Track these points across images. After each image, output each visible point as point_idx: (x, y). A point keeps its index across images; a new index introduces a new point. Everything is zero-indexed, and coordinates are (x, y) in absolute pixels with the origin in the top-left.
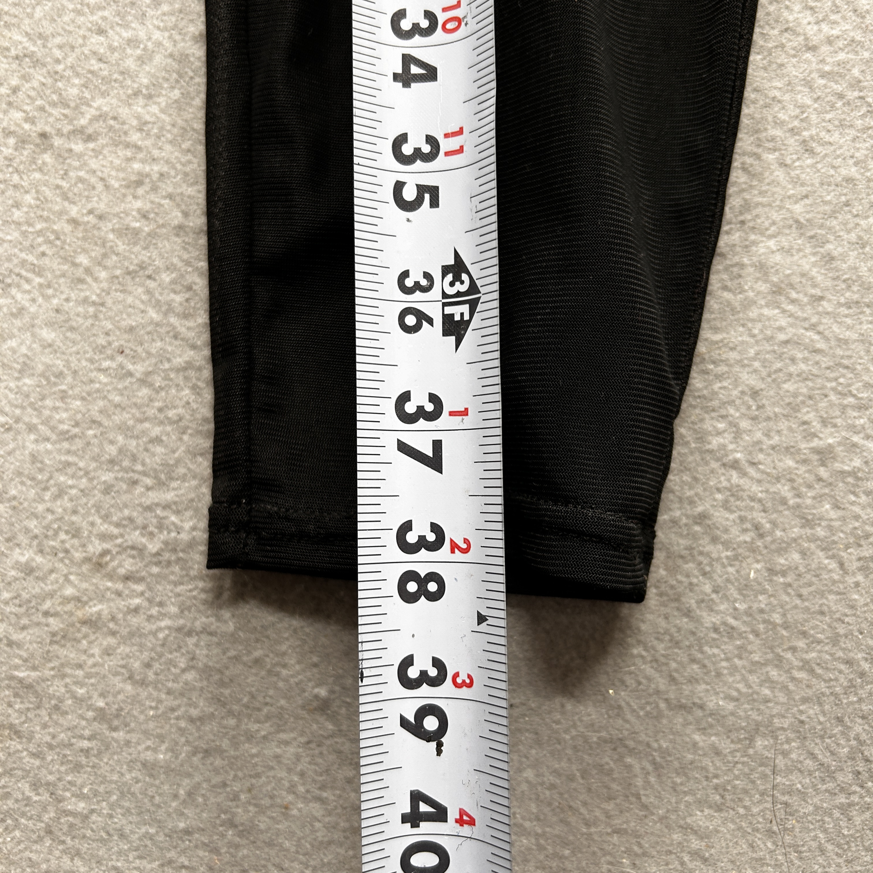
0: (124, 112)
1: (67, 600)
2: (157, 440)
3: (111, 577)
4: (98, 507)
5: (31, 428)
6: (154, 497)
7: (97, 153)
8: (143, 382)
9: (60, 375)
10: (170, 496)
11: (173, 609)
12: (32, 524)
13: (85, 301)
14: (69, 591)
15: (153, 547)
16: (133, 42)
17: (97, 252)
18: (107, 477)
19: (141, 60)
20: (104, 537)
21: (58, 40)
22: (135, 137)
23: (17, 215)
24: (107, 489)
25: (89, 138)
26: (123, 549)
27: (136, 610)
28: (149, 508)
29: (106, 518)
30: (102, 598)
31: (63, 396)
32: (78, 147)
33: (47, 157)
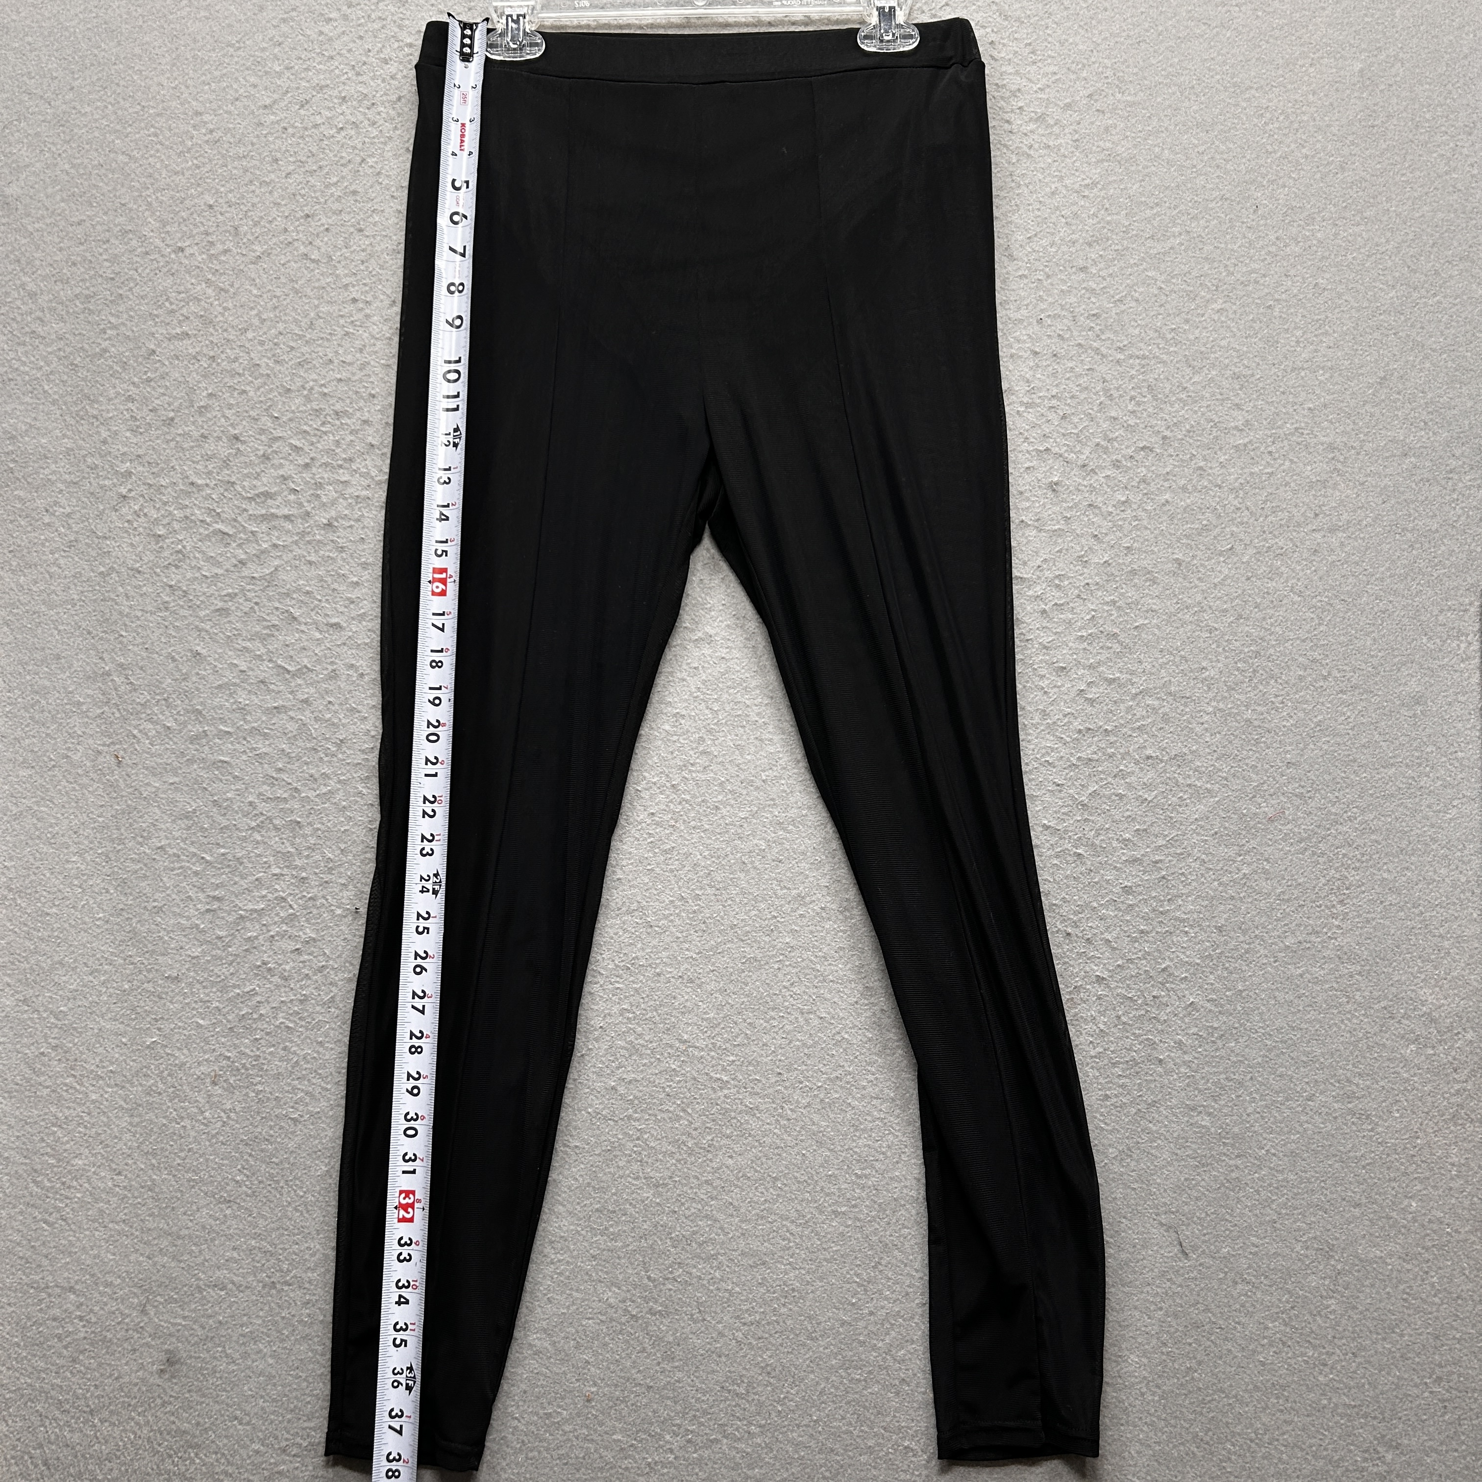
0: (304, 1275)
1: (271, 1464)
2: (309, 1402)
3: (288, 1455)
4: (285, 1428)
5: (262, 1397)
6: (306, 1425)
7: (293, 1290)
8: (305, 1380)
9: (274, 1377)
10: (312, 1425)
11: (311, 1468)
12: (260, 1434)
13: (285, 1348)
14: (272, 1461)
15: (305, 1444)
16: (309, 1248)
17: (290, 1329)
18: (289, 1416)
19: (312, 1255)
20: (287, 1440)
21: (282, 1246)
22: (307, 1285)
23: (261, 1313)
24: (289, 1421)
25: (290, 1285)
26: (293, 1444)
27: (297, 1468)
28: (304, 1429)
29: (288, 1432)
30: (284, 1463)
31: (275, 1385)
32: (286, 1288)
33: (274, 1292)
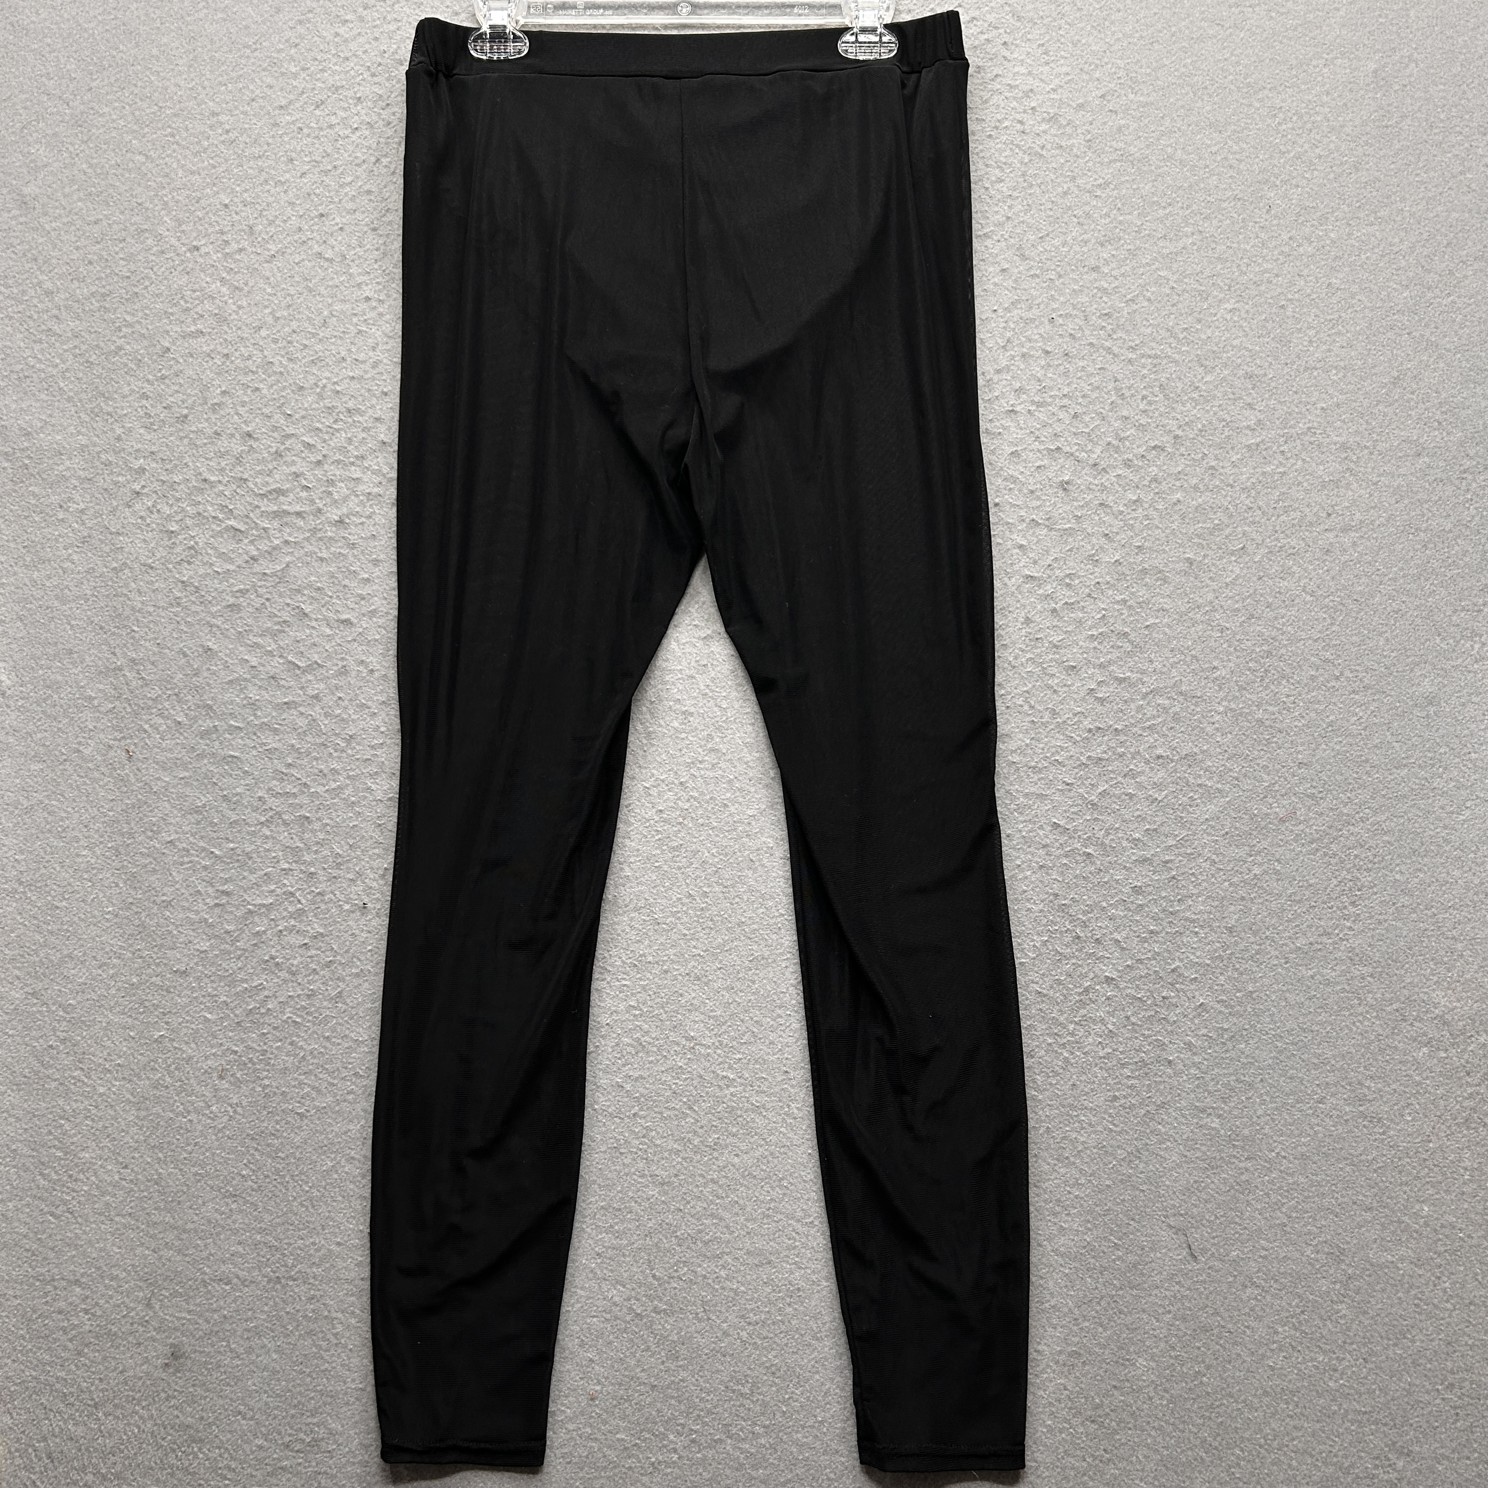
0: (308, 1270)
1: (274, 1459)
2: (312, 1398)
3: (292, 1451)
4: (289, 1423)
5: (266, 1392)
6: (309, 1420)
7: (298, 1286)
8: (308, 1375)
9: (278, 1372)
10: (315, 1420)
11: (314, 1464)
12: (263, 1429)
13: (290, 1343)
14: (275, 1456)
15: (308, 1440)
16: (314, 1244)
17: (295, 1324)
18: (293, 1412)
19: (317, 1250)
20: (290, 1435)
21: (286, 1241)
22: (312, 1281)
23: (266, 1308)
24: (293, 1416)
25: (295, 1280)
26: (297, 1440)
27: (300, 1464)
28: (307, 1424)
29: (291, 1428)
30: (287, 1459)
31: (279, 1380)
32: (291, 1283)
33: (278, 1286)
